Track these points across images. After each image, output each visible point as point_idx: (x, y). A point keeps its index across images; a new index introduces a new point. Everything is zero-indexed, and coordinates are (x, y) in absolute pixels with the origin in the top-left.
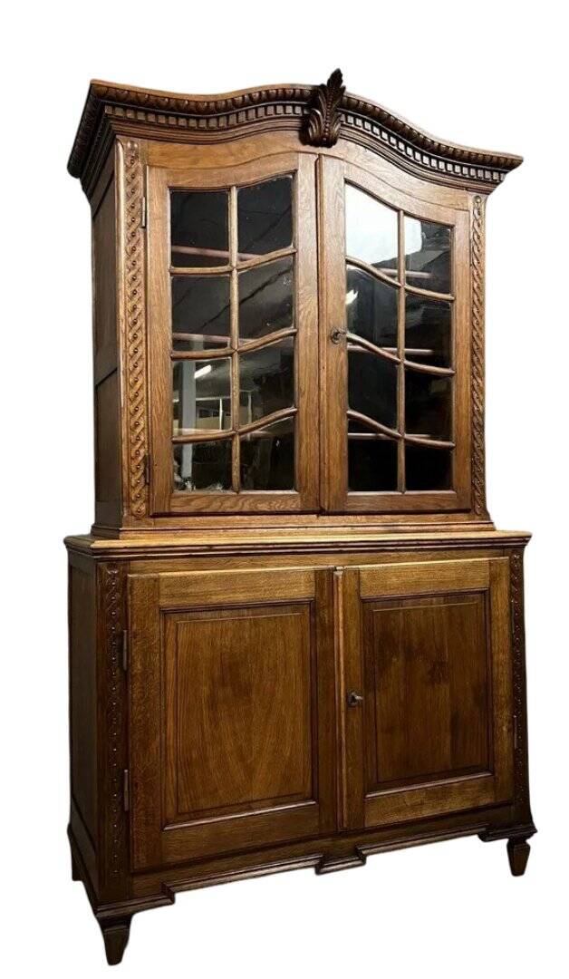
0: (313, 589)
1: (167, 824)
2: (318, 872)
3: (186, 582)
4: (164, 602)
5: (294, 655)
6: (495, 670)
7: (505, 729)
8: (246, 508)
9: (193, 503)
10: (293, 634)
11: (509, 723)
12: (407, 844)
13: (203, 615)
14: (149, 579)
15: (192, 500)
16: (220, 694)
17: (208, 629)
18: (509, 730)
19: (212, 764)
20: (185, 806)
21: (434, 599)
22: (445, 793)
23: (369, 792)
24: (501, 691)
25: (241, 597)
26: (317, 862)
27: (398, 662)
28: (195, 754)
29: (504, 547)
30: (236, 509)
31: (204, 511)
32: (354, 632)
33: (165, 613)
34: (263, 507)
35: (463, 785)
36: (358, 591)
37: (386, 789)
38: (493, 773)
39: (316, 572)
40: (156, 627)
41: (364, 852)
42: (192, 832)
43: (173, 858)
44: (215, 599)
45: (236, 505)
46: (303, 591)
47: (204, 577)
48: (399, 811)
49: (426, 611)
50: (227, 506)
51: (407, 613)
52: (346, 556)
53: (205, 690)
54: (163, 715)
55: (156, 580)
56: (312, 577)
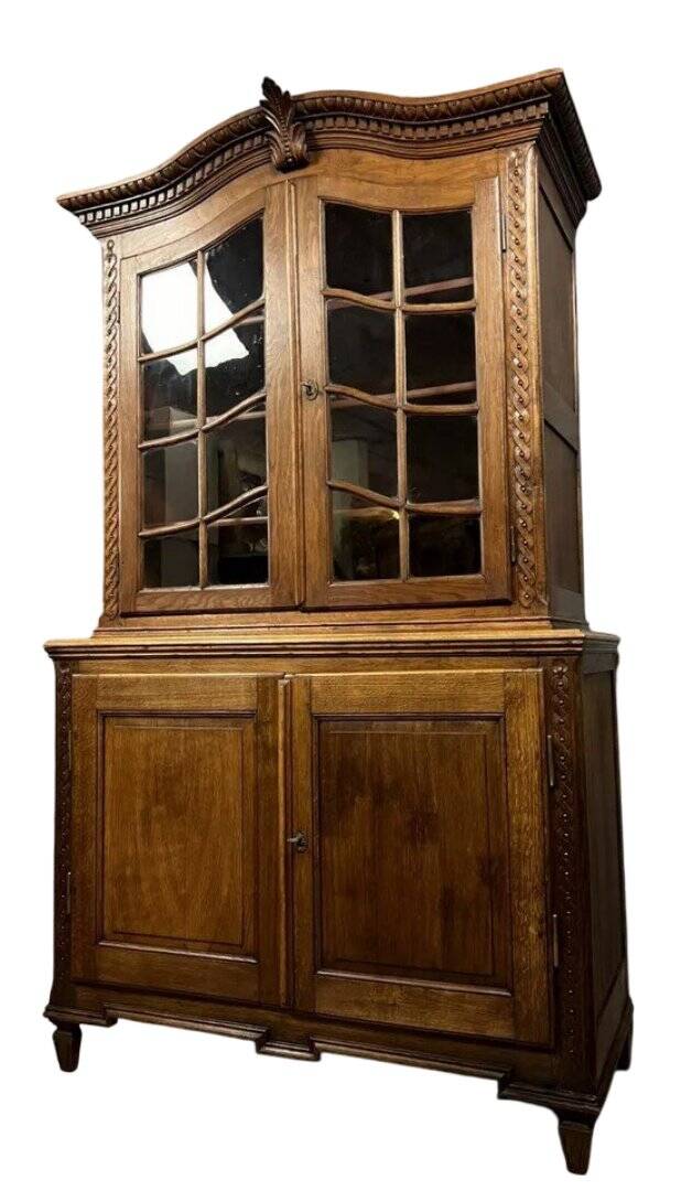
0: (255, 699)
1: (103, 938)
2: (259, 1050)
3: (121, 684)
4: (100, 705)
5: (232, 778)
6: (515, 837)
7: (532, 930)
8: (211, 606)
9: (158, 601)
10: (232, 752)
11: (541, 922)
12: (375, 1054)
13: (140, 721)
14: (87, 680)
15: (156, 598)
16: (154, 811)
17: (142, 738)
18: (540, 935)
19: (145, 886)
20: (120, 925)
21: (418, 724)
22: (429, 1001)
23: (324, 967)
24: (525, 872)
25: (175, 704)
26: (257, 1036)
27: (363, 804)
28: (128, 872)
29: (538, 655)
30: (201, 607)
31: (168, 609)
32: (303, 755)
33: (104, 716)
34: (229, 604)
35: (460, 997)
36: (309, 706)
37: (346, 970)
38: (513, 995)
39: (258, 678)
40: (93, 730)
41: (317, 1045)
42: (123, 954)
43: (105, 978)
44: (147, 705)
45: (200, 603)
46: (243, 701)
47: (138, 680)
48: (361, 1004)
49: (404, 738)
50: (192, 603)
51: (376, 739)
52: (301, 661)
53: (139, 805)
54: (100, 823)
55: (95, 680)
56: (254, 684)
